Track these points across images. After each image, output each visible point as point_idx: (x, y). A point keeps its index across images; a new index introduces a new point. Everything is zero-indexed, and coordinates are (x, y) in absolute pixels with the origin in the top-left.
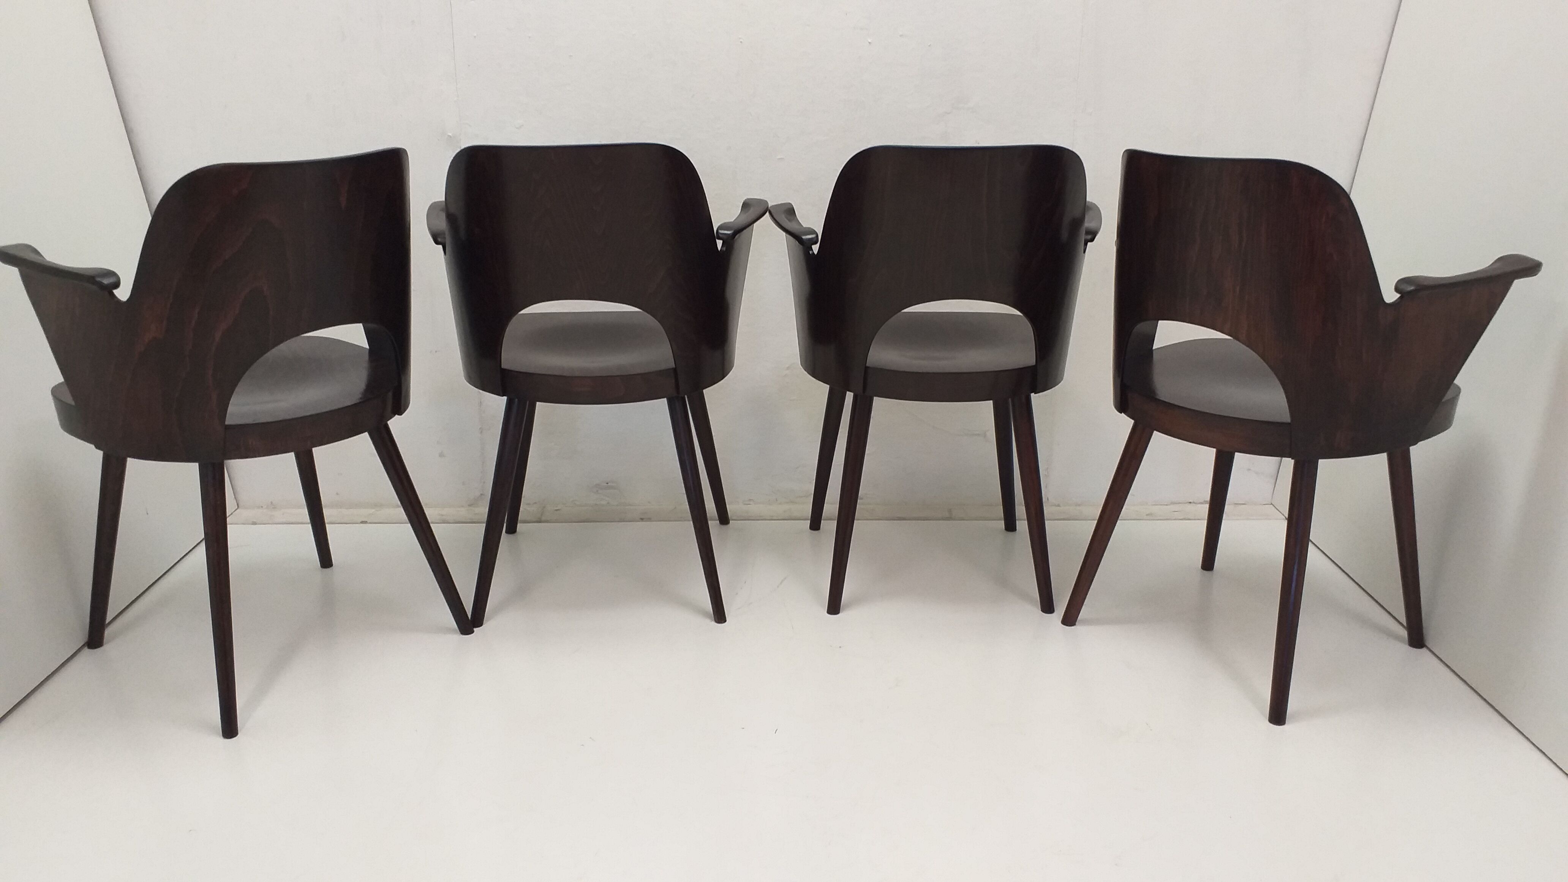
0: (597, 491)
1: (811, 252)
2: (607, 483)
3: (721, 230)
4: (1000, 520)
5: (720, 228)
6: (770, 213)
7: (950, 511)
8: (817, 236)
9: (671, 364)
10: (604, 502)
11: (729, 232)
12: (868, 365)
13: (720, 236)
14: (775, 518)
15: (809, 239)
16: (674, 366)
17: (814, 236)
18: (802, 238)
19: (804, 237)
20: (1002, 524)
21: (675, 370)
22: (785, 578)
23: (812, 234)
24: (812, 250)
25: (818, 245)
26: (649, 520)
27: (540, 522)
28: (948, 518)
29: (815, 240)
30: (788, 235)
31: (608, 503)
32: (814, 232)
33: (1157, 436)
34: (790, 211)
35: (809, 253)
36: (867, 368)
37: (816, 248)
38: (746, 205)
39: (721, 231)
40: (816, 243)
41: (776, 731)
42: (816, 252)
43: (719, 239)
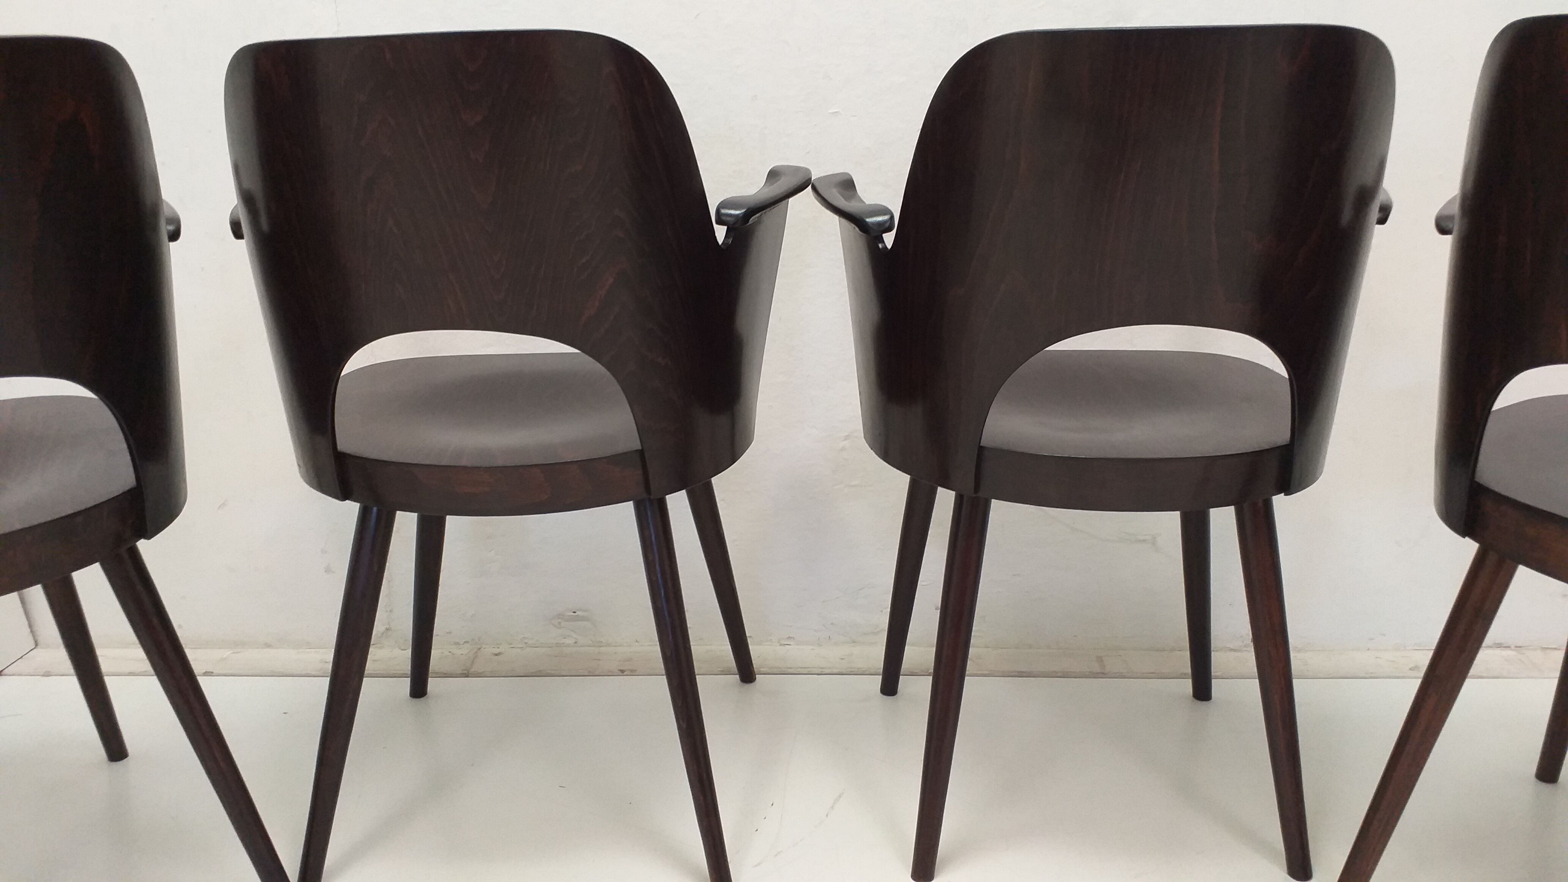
0: (560, 623)
1: (880, 246)
2: (574, 612)
3: (723, 208)
4: (1182, 676)
5: (721, 206)
6: (814, 189)
7: (1100, 660)
8: (892, 217)
9: (635, 444)
10: (568, 641)
11: (738, 212)
12: (983, 443)
13: (724, 218)
14: (827, 671)
15: (880, 224)
16: (640, 448)
17: (886, 217)
18: (865, 221)
19: (867, 220)
20: (1187, 685)
21: (641, 453)
22: (840, 796)
23: (885, 214)
24: (883, 242)
25: (894, 232)
26: (633, 673)
27: (467, 676)
28: (1098, 673)
29: (887, 225)
30: (844, 221)
31: (574, 644)
32: (886, 211)
33: (1524, 575)
34: (847, 185)
35: (878, 247)
36: (981, 449)
37: (889, 239)
38: (773, 175)
39: (723, 211)
40: (889, 229)
42: (889, 246)
43: (720, 222)
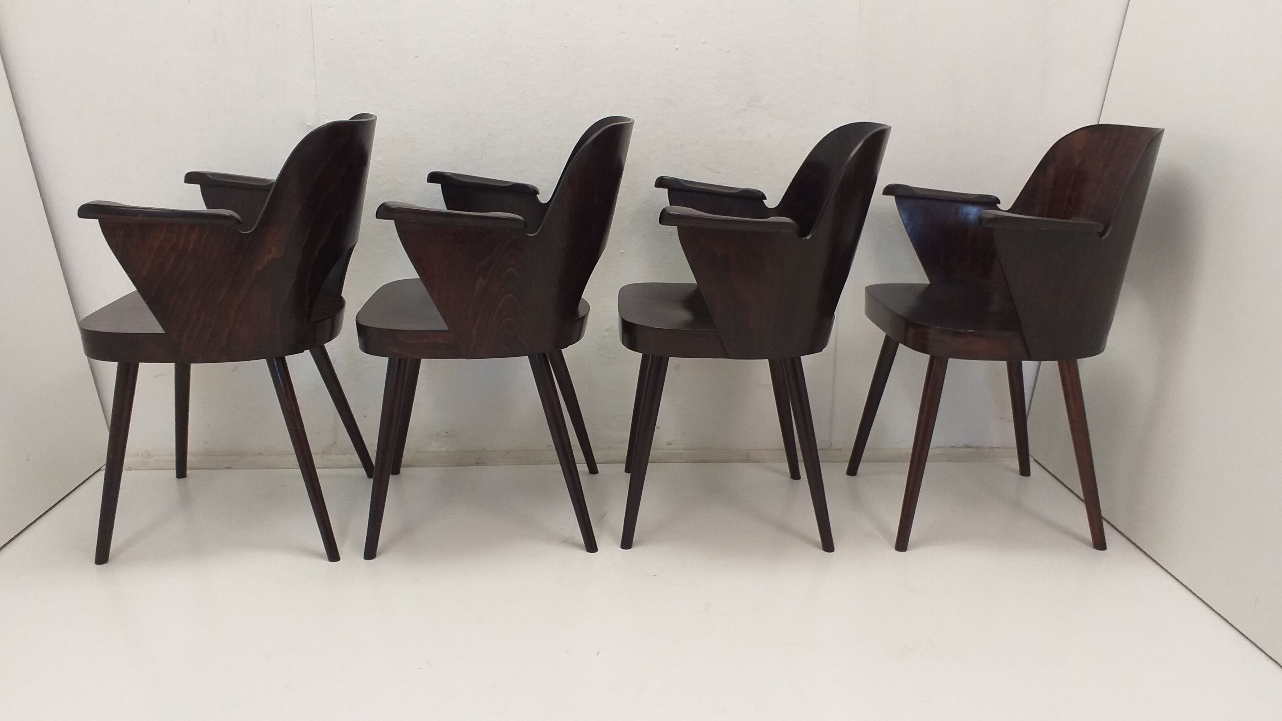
31: (447, 450)
41: (598, 653)
